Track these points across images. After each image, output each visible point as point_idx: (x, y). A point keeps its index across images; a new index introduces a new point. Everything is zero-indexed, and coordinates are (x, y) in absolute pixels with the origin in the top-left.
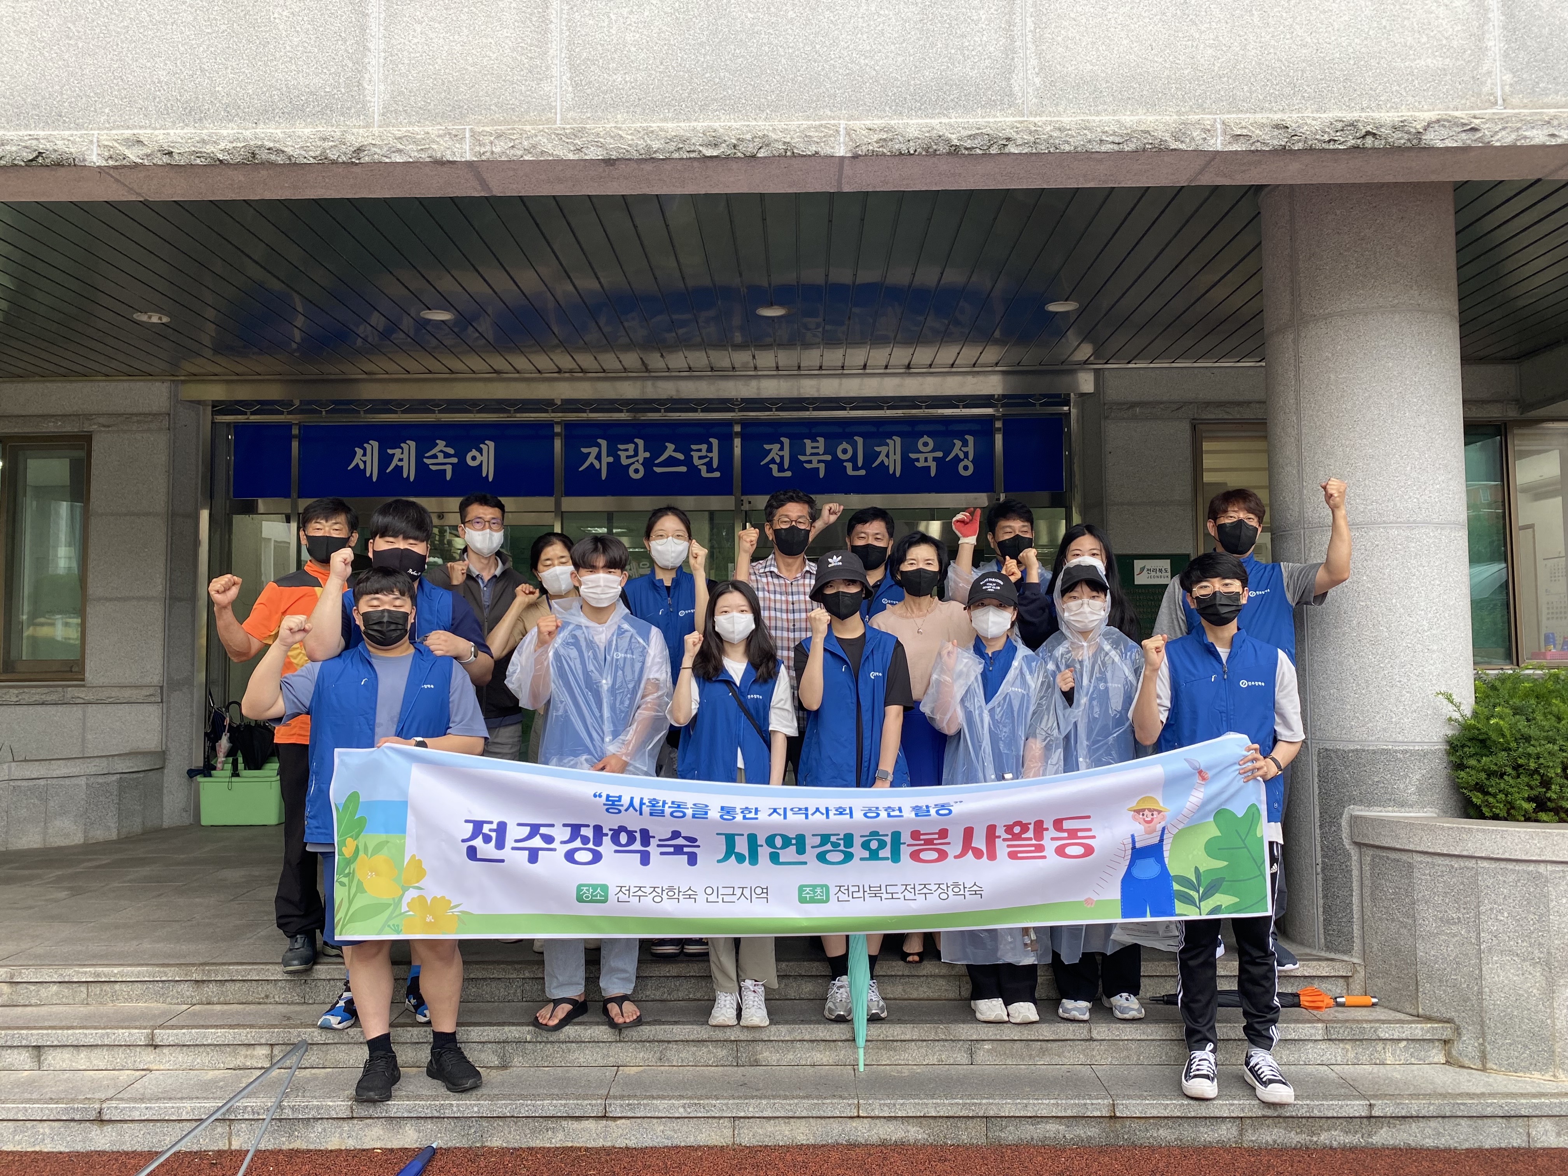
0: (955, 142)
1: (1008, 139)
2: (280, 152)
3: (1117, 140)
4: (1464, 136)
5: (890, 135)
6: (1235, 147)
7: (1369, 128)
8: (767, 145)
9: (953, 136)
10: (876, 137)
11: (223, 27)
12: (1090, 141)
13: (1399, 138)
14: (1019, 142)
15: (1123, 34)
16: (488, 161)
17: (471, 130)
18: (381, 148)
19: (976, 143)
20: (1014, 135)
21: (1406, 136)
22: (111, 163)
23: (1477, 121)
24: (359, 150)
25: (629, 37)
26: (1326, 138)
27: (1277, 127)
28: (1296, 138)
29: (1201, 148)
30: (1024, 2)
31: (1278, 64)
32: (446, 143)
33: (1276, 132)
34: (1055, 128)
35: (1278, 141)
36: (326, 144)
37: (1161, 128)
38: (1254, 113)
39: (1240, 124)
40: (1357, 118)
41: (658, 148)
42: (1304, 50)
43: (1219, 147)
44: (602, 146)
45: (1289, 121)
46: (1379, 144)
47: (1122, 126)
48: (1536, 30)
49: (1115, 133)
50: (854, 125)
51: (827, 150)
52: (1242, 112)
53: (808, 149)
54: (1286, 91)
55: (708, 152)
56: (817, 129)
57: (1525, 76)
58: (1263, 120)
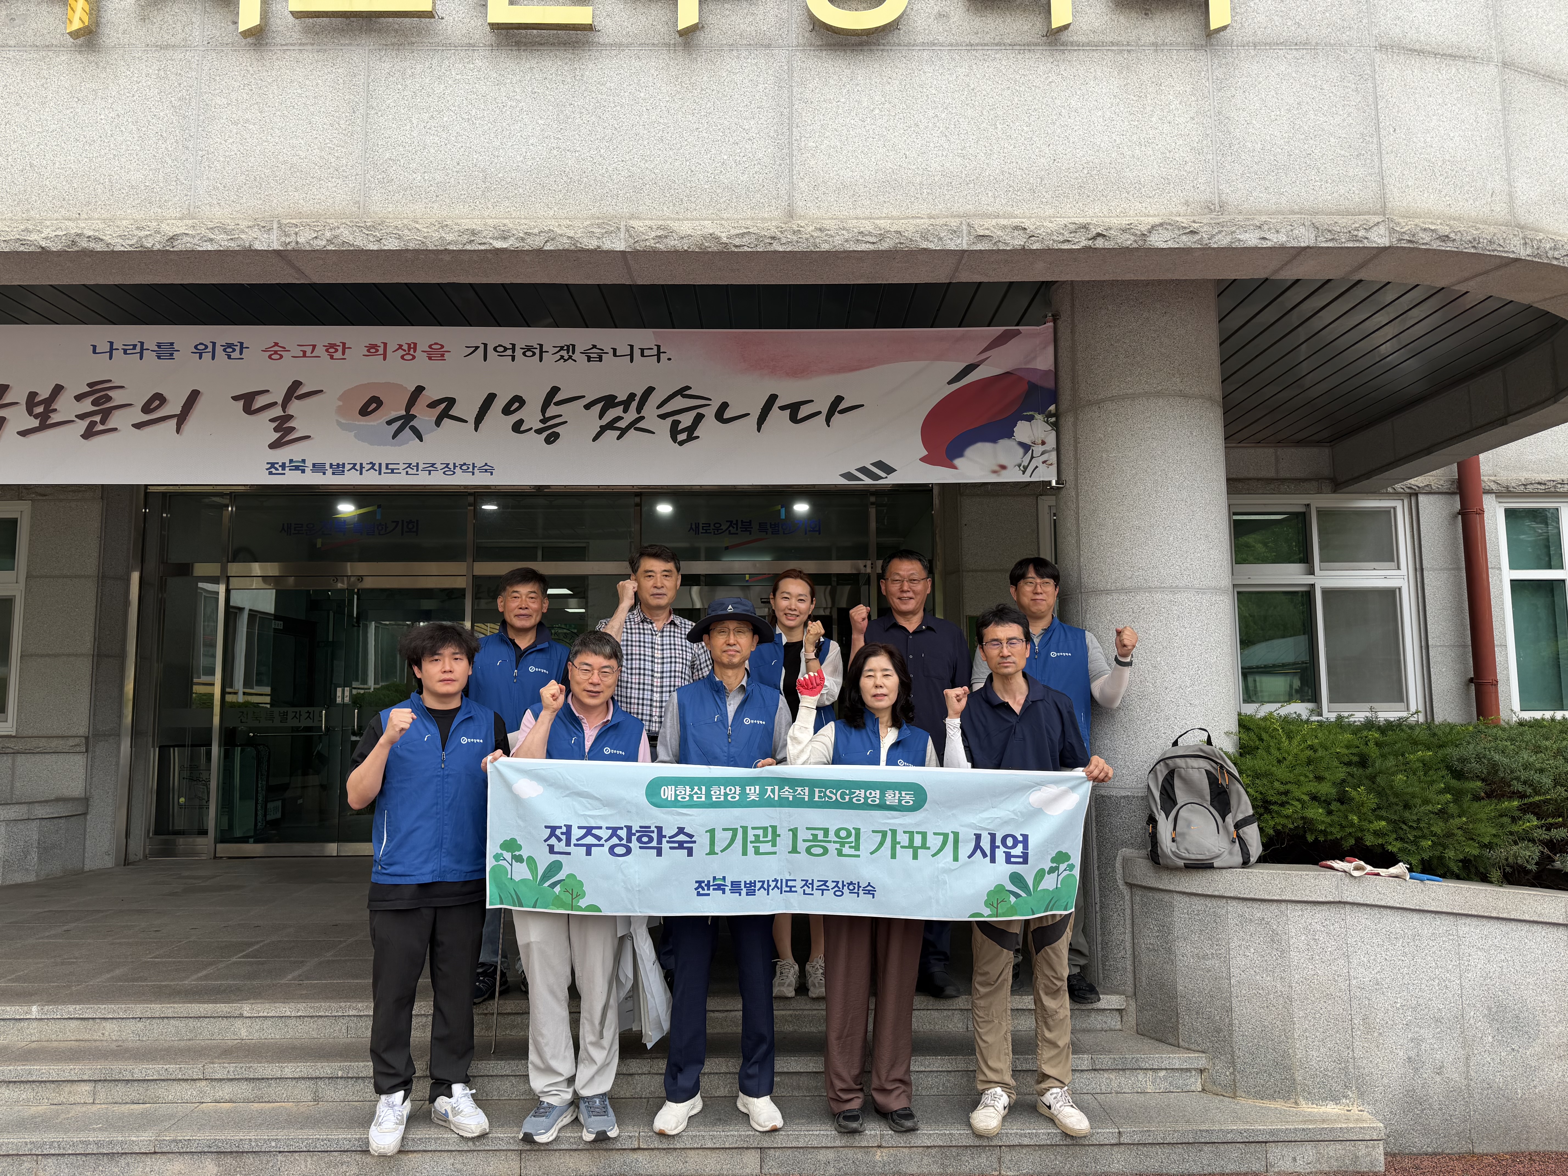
0: (725, 240)
1: (773, 238)
2: (99, 238)
3: (873, 240)
4: (1185, 238)
5: (666, 235)
6: (979, 247)
7: (1099, 230)
8: (552, 240)
9: (723, 235)
10: (653, 234)
12: (848, 241)
13: (1128, 241)
14: (784, 240)
15: (880, 144)
16: (294, 250)
17: (278, 222)
18: (194, 237)
19: (745, 240)
20: (778, 233)
21: (1133, 238)
23: (1195, 225)
24: (172, 239)
26: (1061, 238)
27: (1016, 228)
28: (1033, 238)
29: (948, 248)
30: (791, 113)
31: (1019, 172)
32: (255, 233)
33: (1016, 233)
34: (816, 229)
35: (1017, 241)
36: (142, 234)
37: (911, 229)
38: (998, 217)
39: (984, 226)
40: (1089, 220)
41: (453, 240)
42: (1043, 160)
43: (965, 247)
44: (400, 238)
45: (1027, 224)
46: (1108, 245)
47: (877, 227)
48: (1249, 145)
49: (870, 234)
50: (632, 224)
51: (608, 245)
52: (986, 215)
53: (592, 244)
54: (1027, 196)
55: (498, 244)
56: (598, 226)
57: (1240, 185)
58: (1005, 223)
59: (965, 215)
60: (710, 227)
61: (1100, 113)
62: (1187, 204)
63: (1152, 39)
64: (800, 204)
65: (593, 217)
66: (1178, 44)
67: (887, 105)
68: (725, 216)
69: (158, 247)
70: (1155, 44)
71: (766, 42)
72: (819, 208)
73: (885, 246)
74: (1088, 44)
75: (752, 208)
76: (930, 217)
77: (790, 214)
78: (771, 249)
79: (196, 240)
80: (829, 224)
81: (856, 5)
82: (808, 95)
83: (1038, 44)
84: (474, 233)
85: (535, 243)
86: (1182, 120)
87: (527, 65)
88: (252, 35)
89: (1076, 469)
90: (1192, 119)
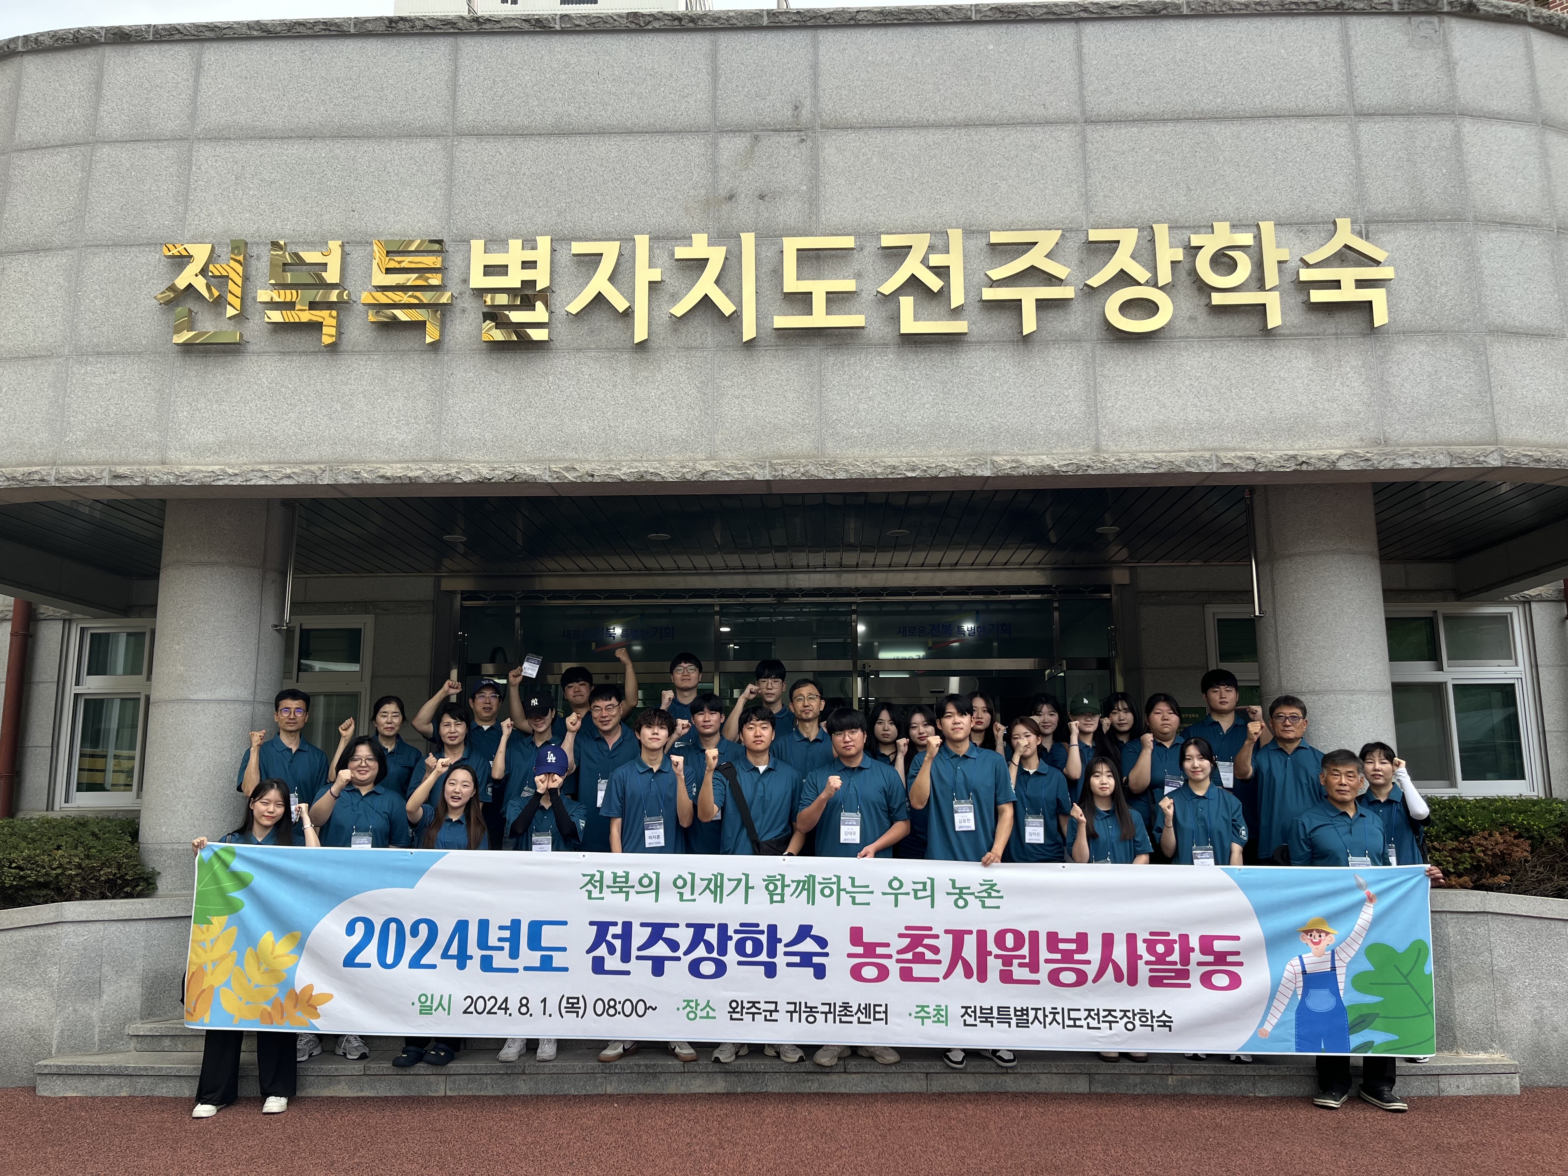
0: (1057, 468)
1: (1088, 466)
2: (657, 474)
3: (1155, 466)
4: (1361, 464)
5: (1018, 465)
6: (1224, 470)
7: (1304, 459)
8: (944, 470)
9: (1056, 465)
10: (1009, 465)
11: (622, 401)
12: (1137, 467)
13: (1324, 466)
14: (1095, 468)
15: (1155, 403)
16: (780, 480)
17: (770, 462)
18: (717, 472)
19: (1070, 468)
20: (1092, 464)
21: (1326, 464)
22: (557, 481)
23: (1369, 455)
24: (704, 474)
25: (861, 406)
26: (1278, 465)
27: (1249, 458)
28: (1260, 465)
29: (1204, 471)
30: (1095, 384)
31: (1248, 421)
32: (755, 470)
33: (1249, 461)
34: (1116, 460)
35: (1249, 467)
36: (684, 470)
37: (1179, 459)
38: (1234, 450)
39: (1228, 457)
40: (1296, 453)
41: (880, 472)
42: (1263, 413)
43: (1215, 470)
44: (846, 471)
45: (1256, 455)
46: (1311, 468)
47: (1156, 458)
48: (1403, 400)
49: (1152, 463)
50: (996, 458)
51: (980, 473)
52: (1227, 449)
53: (969, 472)
54: (1254, 436)
55: (910, 474)
56: (973, 461)
57: (1397, 427)
58: (1240, 454)
59: (1214, 450)
60: (1047, 460)
61: (1300, 381)
62: (1362, 440)
63: (1334, 331)
64: (1104, 443)
65: (968, 454)
66: (1351, 334)
67: (1158, 378)
68: (1054, 451)
69: (695, 479)
70: (1336, 334)
71: (1077, 338)
72: (1116, 445)
73: (1162, 470)
74: (1291, 335)
75: (1072, 446)
76: (1191, 451)
77: (1097, 449)
78: (1087, 473)
79: (718, 475)
80: (1125, 456)
81: (1138, 315)
82: (1106, 372)
83: (1255, 336)
84: (894, 467)
85: (934, 472)
86: (1356, 384)
87: (922, 357)
88: (750, 344)
89: (1274, 603)
90: (1363, 383)
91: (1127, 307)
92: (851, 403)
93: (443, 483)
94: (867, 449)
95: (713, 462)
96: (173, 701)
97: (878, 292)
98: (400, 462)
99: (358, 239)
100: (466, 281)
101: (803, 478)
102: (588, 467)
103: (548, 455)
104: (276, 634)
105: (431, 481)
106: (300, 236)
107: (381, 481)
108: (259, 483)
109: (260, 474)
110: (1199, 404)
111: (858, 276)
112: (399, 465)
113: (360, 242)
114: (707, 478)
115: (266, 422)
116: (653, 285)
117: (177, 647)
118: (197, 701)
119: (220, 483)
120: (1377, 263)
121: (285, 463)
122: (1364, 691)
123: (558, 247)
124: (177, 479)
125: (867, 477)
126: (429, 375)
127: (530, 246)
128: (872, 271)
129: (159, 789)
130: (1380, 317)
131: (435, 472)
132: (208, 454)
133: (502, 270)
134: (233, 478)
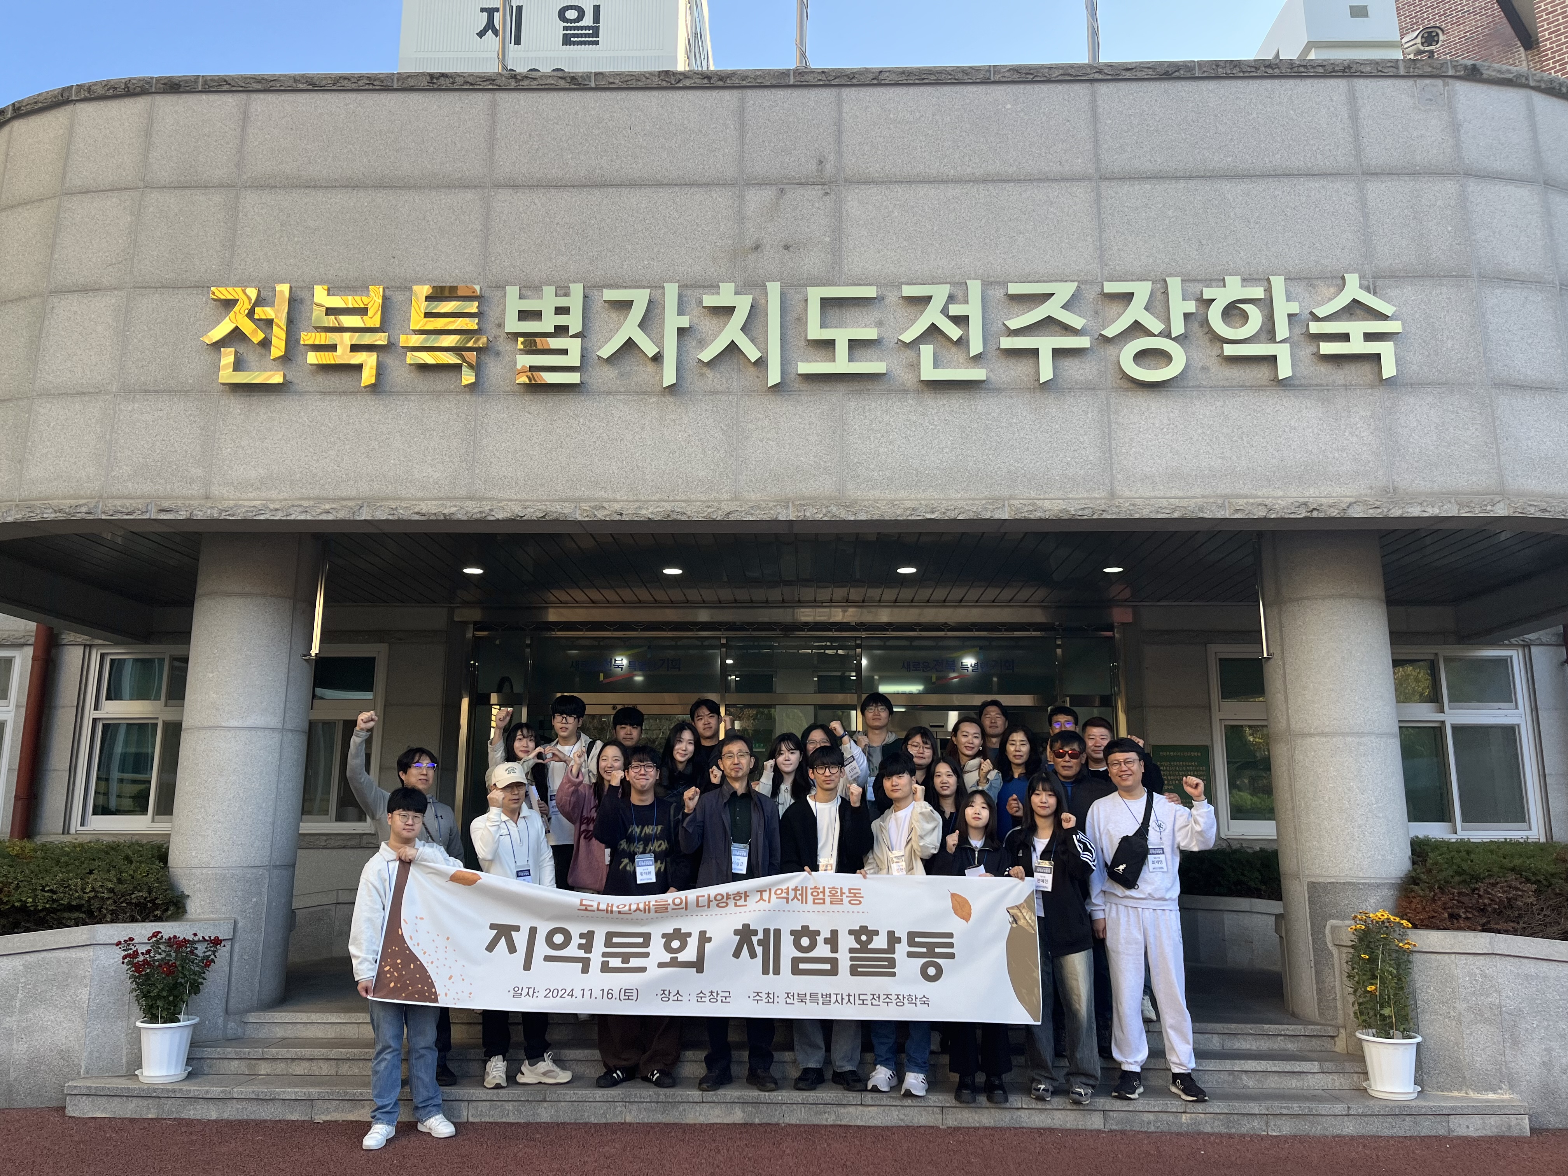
0: (1073, 512)
1: (1104, 511)
2: (683, 513)
3: (1168, 511)
4: (1371, 511)
5: (1035, 509)
6: (1236, 516)
7: (1314, 506)
8: (963, 513)
9: (1072, 509)
10: (1026, 509)
11: (649, 443)
12: (1151, 512)
13: (1334, 513)
14: (1110, 512)
15: (1168, 450)
16: (802, 521)
17: (793, 503)
18: (741, 512)
19: (1086, 512)
20: (1107, 509)
21: (1337, 511)
22: (587, 519)
23: (1379, 503)
24: (728, 513)
25: (881, 450)
26: (1289, 511)
27: (1260, 504)
28: (1271, 511)
29: (1217, 517)
30: (1110, 432)
31: (1259, 468)
32: (779, 509)
33: (1260, 508)
34: (1130, 505)
35: (1261, 513)
36: (710, 510)
37: (1193, 505)
38: (1246, 497)
39: (1240, 503)
40: (1307, 500)
41: (900, 514)
42: (1274, 460)
43: (1228, 517)
44: (867, 512)
45: (1267, 502)
46: (1321, 515)
47: (1170, 504)
48: (1411, 450)
49: (1166, 508)
50: (1012, 502)
51: (997, 516)
52: (1239, 496)
53: (987, 515)
54: (1265, 483)
55: (929, 516)
56: (991, 504)
57: (1406, 476)
58: (1252, 501)
59: (1226, 497)
60: (1062, 505)
61: (1310, 430)
62: (1371, 488)
63: (1343, 382)
64: (1118, 488)
65: (987, 498)
66: (1360, 385)
67: (1172, 426)
68: (1070, 496)
69: (719, 518)
70: (1345, 385)
71: (1092, 386)
72: (1131, 491)
73: (1176, 515)
75: (1088, 491)
76: (1203, 497)
77: (1112, 495)
78: (1103, 517)
79: (743, 514)
80: (1138, 502)
81: (1152, 365)
82: (1120, 420)
83: (1267, 386)
84: (914, 509)
85: (952, 515)
86: (1365, 434)
87: (941, 403)
88: (776, 388)
89: (1282, 646)
90: (1372, 433)
91: (1141, 356)
92: (872, 446)
93: (476, 521)
94: (887, 492)
95: (738, 503)
96: (205, 728)
97: (899, 340)
98: (435, 499)
99: (398, 284)
100: (500, 325)
101: (826, 519)
102: (617, 506)
103: (578, 494)
104: (305, 663)
105: (466, 518)
106: (342, 281)
107: (417, 517)
108: (299, 518)
109: (300, 509)
110: (1211, 451)
111: (880, 324)
112: (434, 503)
113: (400, 287)
114: (732, 518)
115: (306, 459)
116: (681, 331)
117: (211, 675)
118: (229, 728)
119: (262, 518)
120: (1385, 318)
121: (324, 499)
122: (1373, 733)
123: (590, 293)
124: (220, 513)
125: (887, 518)
126: (464, 416)
127: (562, 292)
128: (892, 320)
129: (190, 814)
130: (1389, 369)
131: (470, 510)
132: (251, 490)
133: (536, 315)
134: (274, 513)
